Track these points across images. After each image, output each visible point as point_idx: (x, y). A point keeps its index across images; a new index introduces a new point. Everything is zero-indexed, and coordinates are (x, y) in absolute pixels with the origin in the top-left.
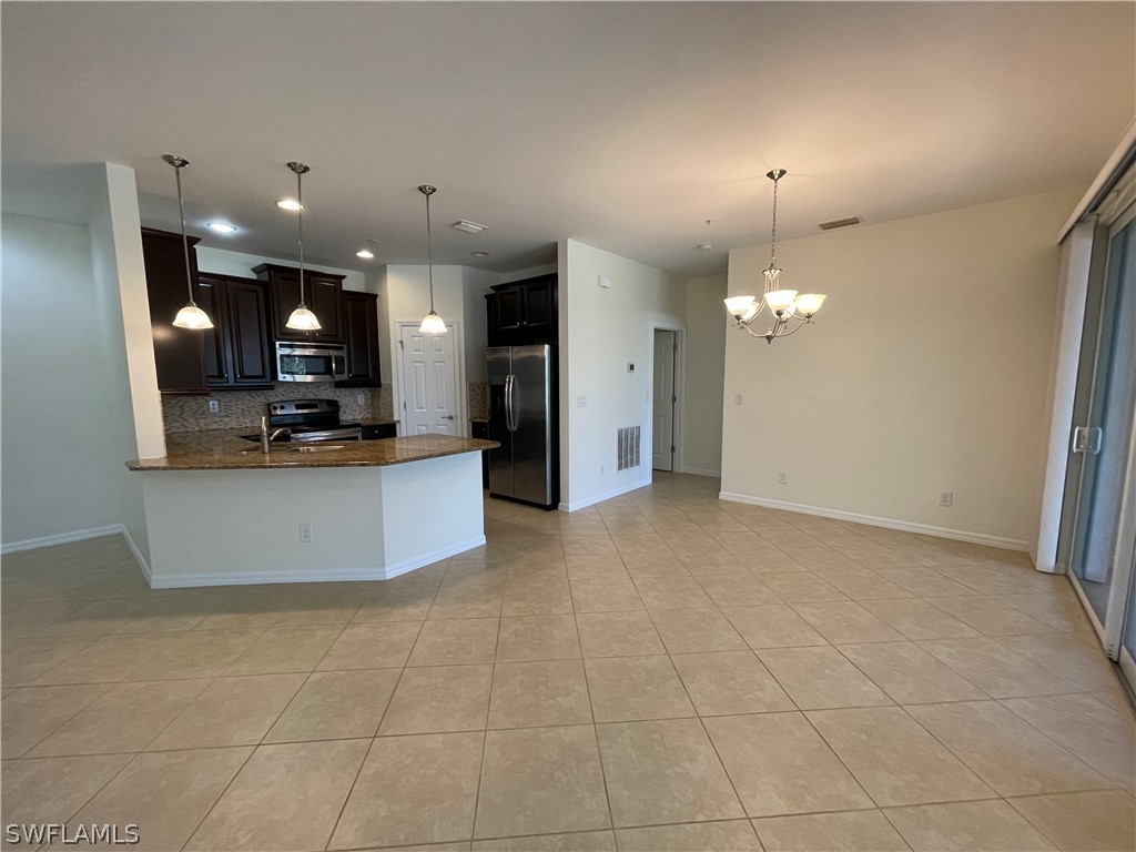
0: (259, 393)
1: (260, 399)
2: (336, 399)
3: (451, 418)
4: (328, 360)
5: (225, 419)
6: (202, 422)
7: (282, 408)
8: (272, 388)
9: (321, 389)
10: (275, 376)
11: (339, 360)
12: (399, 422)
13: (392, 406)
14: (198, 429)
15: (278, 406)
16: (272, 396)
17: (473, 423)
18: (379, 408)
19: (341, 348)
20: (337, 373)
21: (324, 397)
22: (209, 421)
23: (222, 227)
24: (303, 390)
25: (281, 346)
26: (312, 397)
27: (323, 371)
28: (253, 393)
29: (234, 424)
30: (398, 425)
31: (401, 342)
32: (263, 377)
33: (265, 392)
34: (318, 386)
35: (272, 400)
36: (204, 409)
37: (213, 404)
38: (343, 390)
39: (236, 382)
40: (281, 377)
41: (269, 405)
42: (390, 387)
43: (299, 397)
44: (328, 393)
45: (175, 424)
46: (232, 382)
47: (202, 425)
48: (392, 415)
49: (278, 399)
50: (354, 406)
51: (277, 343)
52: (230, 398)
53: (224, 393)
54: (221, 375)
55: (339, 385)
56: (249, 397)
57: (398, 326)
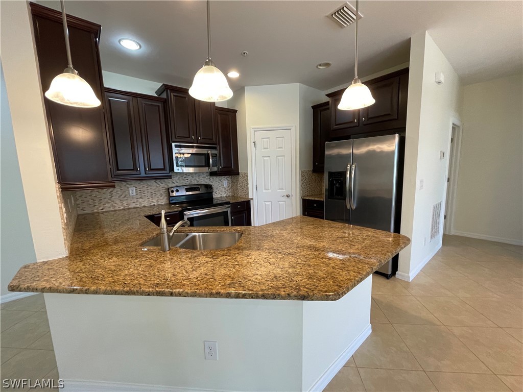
0: (162, 181)
1: (162, 185)
2: (211, 184)
3: (288, 196)
4: (207, 157)
5: (140, 200)
6: (125, 203)
7: (177, 191)
8: (170, 177)
9: (201, 177)
10: (172, 169)
11: (214, 156)
12: (252, 199)
13: (248, 188)
14: (122, 207)
15: (174, 189)
16: (170, 183)
17: (303, 199)
18: (237, 189)
19: (215, 148)
20: (213, 166)
21: (203, 182)
22: (129, 202)
23: (130, 45)
24: (190, 178)
25: (176, 146)
26: (196, 183)
27: (204, 164)
28: (158, 181)
29: (146, 204)
30: (251, 201)
31: (254, 142)
32: (164, 169)
33: (166, 180)
34: (199, 176)
35: (170, 186)
36: (126, 193)
37: (132, 191)
38: (215, 177)
39: (145, 174)
40: (176, 169)
41: (168, 189)
42: (246, 175)
43: (188, 183)
44: (205, 180)
45: (107, 205)
46: (143, 174)
47: (125, 205)
48: (248, 194)
49: (174, 185)
50: (222, 189)
51: (173, 144)
52: (143, 185)
53: (139, 182)
54: (135, 169)
55: (212, 174)
56: (155, 184)
57: (253, 131)
